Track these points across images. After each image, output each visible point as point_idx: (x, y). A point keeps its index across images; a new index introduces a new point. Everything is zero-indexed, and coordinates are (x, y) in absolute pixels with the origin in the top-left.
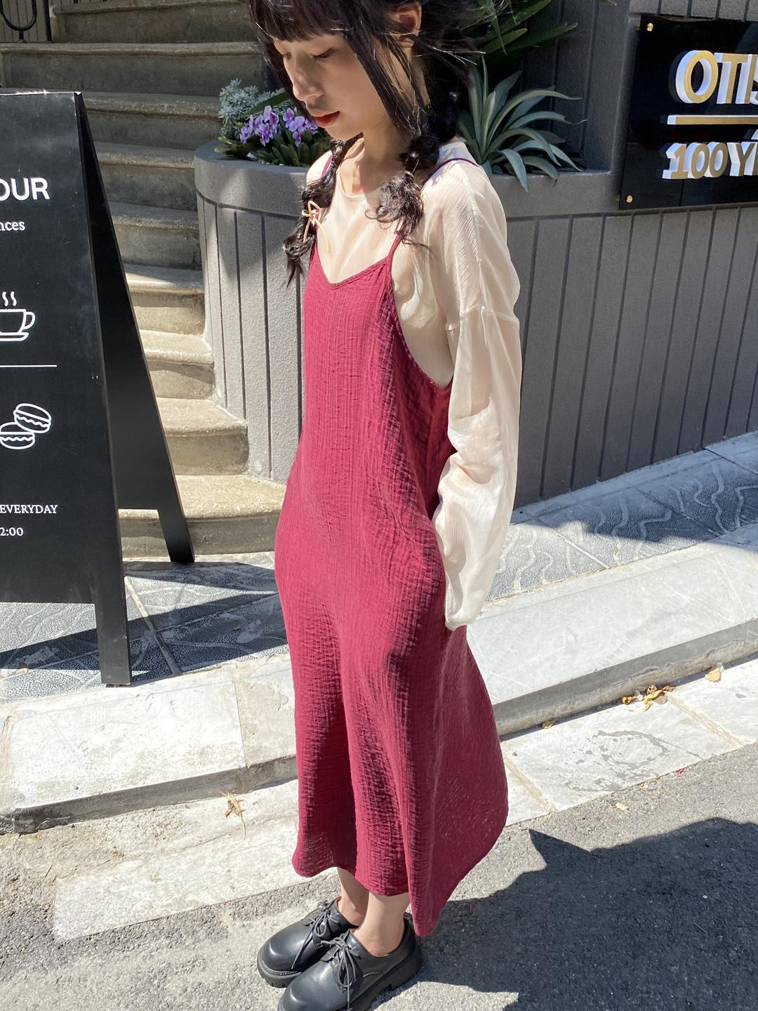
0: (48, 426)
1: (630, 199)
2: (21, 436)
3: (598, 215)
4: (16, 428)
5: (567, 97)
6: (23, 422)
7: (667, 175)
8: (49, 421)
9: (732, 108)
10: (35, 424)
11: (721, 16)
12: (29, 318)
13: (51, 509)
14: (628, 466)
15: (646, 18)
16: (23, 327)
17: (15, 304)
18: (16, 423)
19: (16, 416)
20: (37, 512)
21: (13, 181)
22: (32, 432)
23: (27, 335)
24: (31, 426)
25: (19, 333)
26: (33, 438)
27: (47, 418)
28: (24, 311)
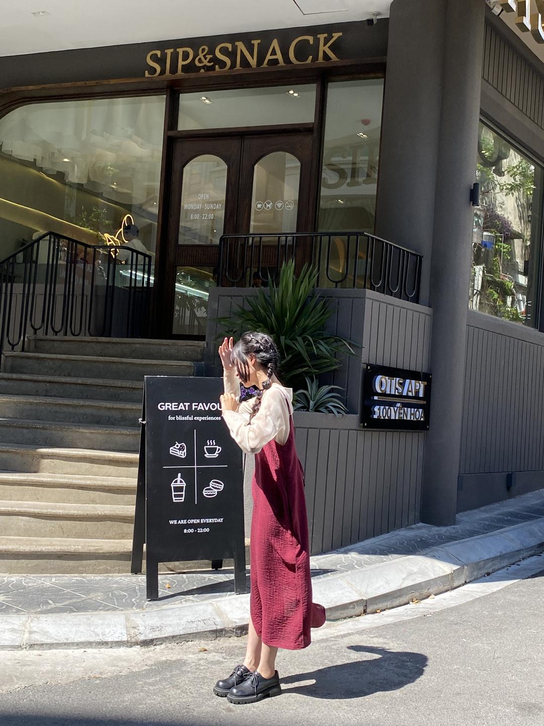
0: (222, 488)
1: (366, 424)
2: (212, 492)
3: (356, 430)
4: (210, 489)
5: (341, 388)
6: (213, 487)
7: (375, 417)
8: (223, 486)
9: (390, 395)
10: (218, 487)
11: (384, 365)
12: (219, 449)
13: (221, 520)
14: (367, 538)
15: (368, 365)
16: (217, 452)
17: (214, 444)
18: (210, 487)
19: (211, 485)
20: (215, 522)
21: (218, 404)
22: (216, 490)
23: (218, 455)
24: (216, 488)
25: (215, 454)
26: (216, 493)
27: (222, 485)
28: (217, 447)
